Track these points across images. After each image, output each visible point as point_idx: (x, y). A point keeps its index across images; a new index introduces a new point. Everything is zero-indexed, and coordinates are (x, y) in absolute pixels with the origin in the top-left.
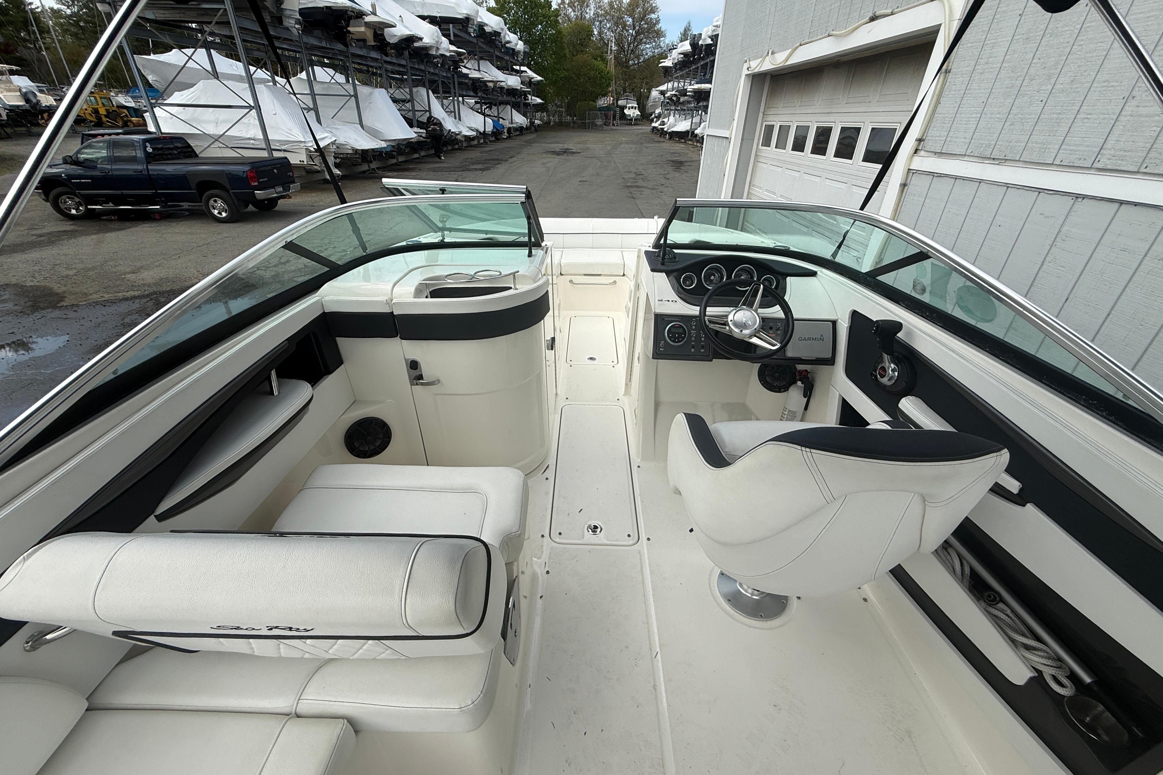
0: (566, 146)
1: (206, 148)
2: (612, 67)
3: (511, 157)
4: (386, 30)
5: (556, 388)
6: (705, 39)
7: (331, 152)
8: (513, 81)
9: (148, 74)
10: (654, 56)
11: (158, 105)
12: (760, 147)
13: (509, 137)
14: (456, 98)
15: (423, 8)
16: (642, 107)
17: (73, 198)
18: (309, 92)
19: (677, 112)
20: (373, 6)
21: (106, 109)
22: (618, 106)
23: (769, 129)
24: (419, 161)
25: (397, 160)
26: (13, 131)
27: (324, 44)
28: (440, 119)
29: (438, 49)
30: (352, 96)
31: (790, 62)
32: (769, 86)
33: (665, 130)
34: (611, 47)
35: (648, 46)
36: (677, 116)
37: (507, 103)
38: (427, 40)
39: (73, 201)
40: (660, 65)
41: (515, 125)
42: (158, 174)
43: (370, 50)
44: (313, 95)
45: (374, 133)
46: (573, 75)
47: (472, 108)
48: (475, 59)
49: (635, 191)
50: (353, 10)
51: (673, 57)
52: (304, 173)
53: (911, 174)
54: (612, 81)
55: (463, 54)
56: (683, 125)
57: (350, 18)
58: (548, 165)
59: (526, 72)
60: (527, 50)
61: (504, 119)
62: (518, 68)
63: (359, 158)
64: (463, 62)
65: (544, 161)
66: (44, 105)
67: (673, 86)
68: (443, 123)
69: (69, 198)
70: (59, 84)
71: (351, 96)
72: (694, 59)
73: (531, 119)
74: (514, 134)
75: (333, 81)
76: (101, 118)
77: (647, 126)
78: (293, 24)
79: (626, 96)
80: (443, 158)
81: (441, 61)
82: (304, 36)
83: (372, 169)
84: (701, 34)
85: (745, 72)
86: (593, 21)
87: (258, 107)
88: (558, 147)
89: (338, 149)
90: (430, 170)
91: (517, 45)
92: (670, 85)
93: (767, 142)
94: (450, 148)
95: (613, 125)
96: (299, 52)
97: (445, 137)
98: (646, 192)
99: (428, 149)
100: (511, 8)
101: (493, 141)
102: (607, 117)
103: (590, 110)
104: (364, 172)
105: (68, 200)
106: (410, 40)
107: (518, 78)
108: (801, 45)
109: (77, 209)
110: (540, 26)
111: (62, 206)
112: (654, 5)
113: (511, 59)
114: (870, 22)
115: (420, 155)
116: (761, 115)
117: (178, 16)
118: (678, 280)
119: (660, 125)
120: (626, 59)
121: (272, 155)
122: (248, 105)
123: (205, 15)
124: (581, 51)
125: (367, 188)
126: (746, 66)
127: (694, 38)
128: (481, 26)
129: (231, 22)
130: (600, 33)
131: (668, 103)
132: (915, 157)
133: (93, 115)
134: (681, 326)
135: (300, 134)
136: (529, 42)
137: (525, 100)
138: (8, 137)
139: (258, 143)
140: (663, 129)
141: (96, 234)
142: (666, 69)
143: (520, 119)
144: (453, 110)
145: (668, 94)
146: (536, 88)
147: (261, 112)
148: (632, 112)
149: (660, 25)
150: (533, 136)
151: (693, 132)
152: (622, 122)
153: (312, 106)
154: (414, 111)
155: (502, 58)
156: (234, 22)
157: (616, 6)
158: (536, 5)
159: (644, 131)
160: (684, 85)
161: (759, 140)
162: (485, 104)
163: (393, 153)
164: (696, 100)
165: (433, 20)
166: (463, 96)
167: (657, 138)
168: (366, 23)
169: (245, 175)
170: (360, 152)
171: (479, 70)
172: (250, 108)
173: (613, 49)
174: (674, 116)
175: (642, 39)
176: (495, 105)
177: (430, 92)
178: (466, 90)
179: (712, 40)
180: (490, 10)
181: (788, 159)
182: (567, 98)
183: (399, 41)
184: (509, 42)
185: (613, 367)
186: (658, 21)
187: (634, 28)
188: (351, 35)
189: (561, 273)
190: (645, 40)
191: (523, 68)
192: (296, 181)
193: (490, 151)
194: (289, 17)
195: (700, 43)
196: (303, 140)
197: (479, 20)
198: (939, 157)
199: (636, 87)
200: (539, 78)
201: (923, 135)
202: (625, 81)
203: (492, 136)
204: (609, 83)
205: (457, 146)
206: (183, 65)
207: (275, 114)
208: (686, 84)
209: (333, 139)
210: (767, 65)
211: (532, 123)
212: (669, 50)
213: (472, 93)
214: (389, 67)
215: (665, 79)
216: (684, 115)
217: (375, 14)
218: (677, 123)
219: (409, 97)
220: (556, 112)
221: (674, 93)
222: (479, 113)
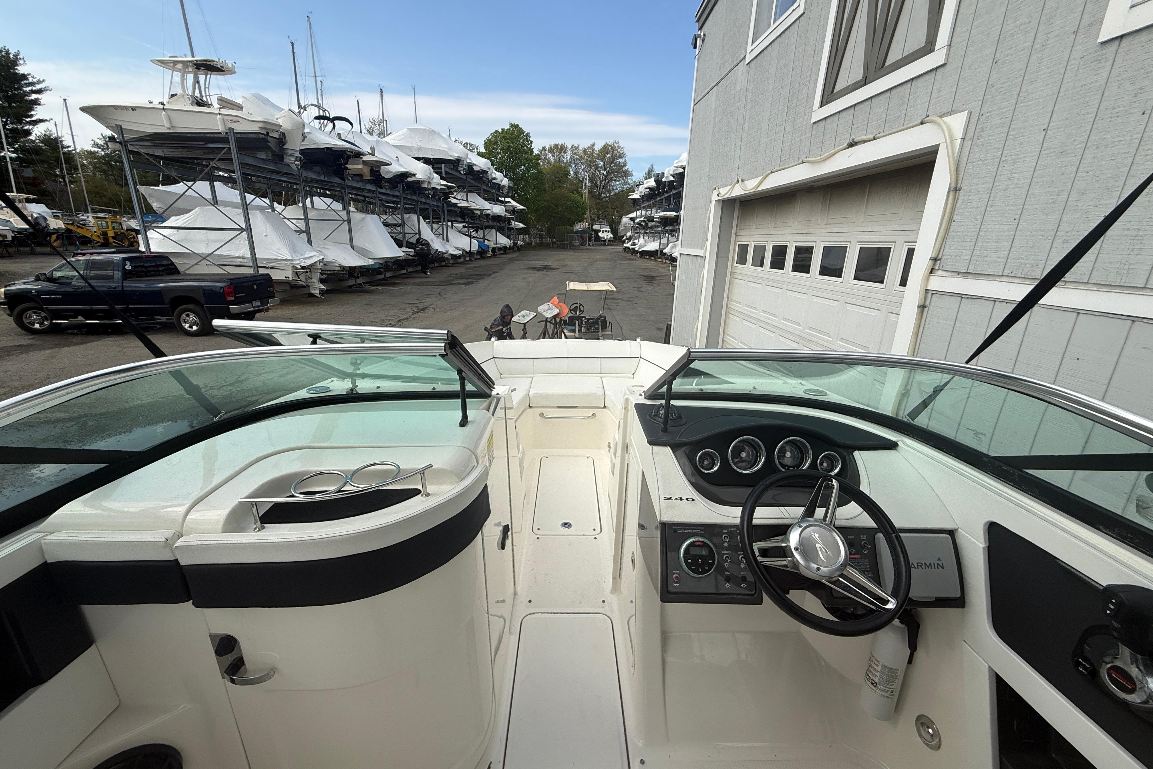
0: (546, 263)
1: (193, 265)
2: (586, 198)
3: (493, 273)
4: (382, 167)
5: (515, 584)
6: (667, 177)
7: (318, 269)
8: (498, 210)
9: (153, 202)
10: (623, 191)
11: (151, 227)
12: (735, 265)
13: (494, 256)
14: (444, 223)
15: (419, 151)
16: (614, 230)
17: (40, 313)
18: (303, 217)
19: (645, 234)
20: (372, 149)
21: (115, 232)
22: (593, 230)
23: (744, 249)
24: (407, 276)
25: (385, 275)
26: (16, 250)
27: (322, 178)
28: (428, 240)
29: (429, 183)
30: (346, 221)
31: (762, 188)
32: (739, 211)
33: (636, 249)
34: (586, 183)
35: (617, 183)
36: (647, 238)
37: (492, 227)
38: (419, 176)
39: (38, 316)
40: (629, 197)
41: (499, 246)
42: (132, 290)
43: (366, 183)
44: (307, 219)
45: (363, 252)
46: (552, 205)
47: (460, 232)
48: (465, 192)
49: (611, 303)
50: (352, 151)
51: (640, 190)
52: (288, 288)
53: (930, 294)
54: (587, 209)
55: (452, 187)
56: (652, 246)
57: (349, 157)
58: (529, 280)
59: (510, 202)
60: (511, 185)
61: (489, 241)
62: (503, 199)
63: (346, 274)
64: (453, 194)
65: (525, 276)
66: (52, 228)
67: (641, 214)
68: (431, 243)
69: (35, 313)
70: (75, 211)
71: (344, 221)
72: (659, 192)
73: (514, 240)
74: (498, 253)
75: (329, 208)
76: (108, 240)
77: (620, 246)
78: (293, 161)
79: (600, 222)
80: (428, 274)
81: (432, 193)
82: (303, 171)
83: (359, 284)
84: (664, 173)
85: (715, 197)
86: (569, 164)
87: (249, 229)
88: (538, 264)
89: (325, 266)
90: (415, 284)
91: (502, 181)
92: (639, 213)
93: (742, 260)
94: (436, 265)
95: (589, 245)
96: (297, 184)
97: (433, 255)
98: (622, 304)
99: (416, 266)
100: (498, 153)
101: (479, 259)
102: (583, 238)
103: (568, 233)
104: (351, 286)
105: (33, 314)
106: (405, 175)
107: (503, 207)
108: (772, 172)
109: (41, 324)
110: (523, 167)
111: (26, 321)
112: (621, 152)
113: (497, 192)
114: (848, 148)
115: (407, 271)
116: (733, 236)
117: (186, 154)
118: (691, 458)
119: (631, 245)
120: (599, 193)
121: (258, 271)
122: (240, 228)
123: (211, 153)
124: (559, 187)
125: (349, 302)
126: (715, 193)
127: (658, 176)
128: (470, 166)
129: (233, 158)
130: (576, 173)
131: (637, 227)
132: (932, 277)
133: (101, 237)
134: (705, 545)
135: (288, 254)
136: (513, 178)
137: (509, 224)
138: (10, 256)
139: (246, 261)
140: (634, 249)
141: (51, 348)
142: (635, 200)
143: (504, 241)
144: (441, 233)
145: (638, 220)
146: (519, 216)
147: (252, 234)
148: (606, 234)
149: (627, 167)
150: (515, 255)
151: (662, 252)
152: (597, 243)
153: (304, 229)
154: (404, 233)
155: (489, 191)
156: (236, 158)
157: (589, 153)
158: (520, 151)
159: (617, 250)
160: (651, 213)
161: (733, 258)
162: (472, 228)
163: (381, 269)
164: (663, 225)
165: (427, 161)
166: (452, 222)
167: (629, 256)
168: (363, 161)
169: (222, 291)
170: (348, 269)
171: (467, 201)
172: (242, 230)
173: (587, 184)
174: (643, 238)
175: (612, 178)
176: (481, 229)
177: (421, 217)
178: (455, 217)
179: (674, 177)
180: (480, 154)
181: (765, 276)
182: (547, 223)
183: (394, 176)
184: (495, 179)
185: (595, 538)
186: (625, 164)
187: (605, 169)
188: (348, 171)
189: (529, 405)
190: (614, 178)
191: (507, 200)
192: (276, 296)
193: (474, 267)
194: (291, 155)
195: (664, 180)
196: (291, 258)
197: (468, 161)
198: (964, 277)
199: (608, 215)
200: (522, 207)
201: (938, 254)
202: (599, 210)
203: (477, 255)
204: (585, 212)
205: (444, 263)
206: (182, 193)
207: (266, 236)
208: (653, 212)
209: (321, 257)
210: (738, 191)
211: (515, 244)
212: (637, 186)
213: (460, 219)
214: (384, 197)
215: (634, 209)
216: (652, 237)
217: (374, 155)
218: (647, 244)
219: (400, 222)
220: (537, 234)
221: (642, 219)
222: (466, 235)
